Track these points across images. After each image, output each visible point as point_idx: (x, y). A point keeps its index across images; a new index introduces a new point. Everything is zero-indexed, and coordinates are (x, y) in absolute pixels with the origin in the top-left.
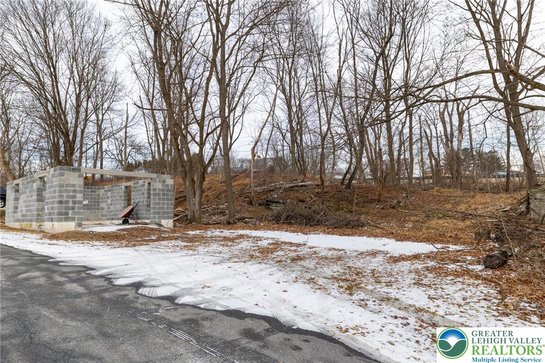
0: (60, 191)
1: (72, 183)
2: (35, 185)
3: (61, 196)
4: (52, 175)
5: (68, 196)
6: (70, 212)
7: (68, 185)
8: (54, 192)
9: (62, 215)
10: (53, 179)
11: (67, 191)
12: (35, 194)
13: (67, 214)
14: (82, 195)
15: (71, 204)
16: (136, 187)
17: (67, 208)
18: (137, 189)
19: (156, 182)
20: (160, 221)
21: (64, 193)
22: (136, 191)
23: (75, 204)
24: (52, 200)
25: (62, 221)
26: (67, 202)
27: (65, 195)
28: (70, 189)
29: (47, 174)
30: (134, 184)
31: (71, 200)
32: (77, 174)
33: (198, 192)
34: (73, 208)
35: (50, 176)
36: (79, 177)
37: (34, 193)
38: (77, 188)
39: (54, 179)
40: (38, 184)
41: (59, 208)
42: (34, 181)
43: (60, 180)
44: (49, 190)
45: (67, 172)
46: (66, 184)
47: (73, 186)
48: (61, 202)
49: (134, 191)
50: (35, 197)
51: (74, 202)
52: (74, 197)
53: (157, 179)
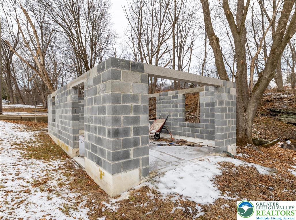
0: (115, 111)
1: (132, 92)
2: (69, 97)
3: (116, 121)
4: (95, 79)
5: (127, 120)
6: (132, 150)
7: (126, 98)
8: (102, 110)
9: (119, 159)
10: (97, 86)
11: (126, 109)
12: (70, 109)
13: (126, 155)
14: (148, 115)
15: (132, 136)
16: (164, 99)
17: (127, 144)
18: (165, 101)
19: (223, 92)
20: (227, 148)
21: (120, 113)
22: (163, 103)
23: (138, 134)
24: (98, 125)
25: (119, 172)
26: (126, 132)
27: (122, 117)
28: (129, 104)
29: (85, 81)
30: (160, 95)
31: (132, 127)
32: (138, 75)
33: (254, 104)
34: (136, 143)
35: (91, 82)
36: (142, 81)
37: (68, 109)
38: (140, 104)
39: (101, 86)
40: (73, 96)
41: (115, 146)
42: (68, 93)
43: (113, 87)
44: (90, 107)
45: (125, 70)
46: (124, 96)
47: (135, 98)
48: (116, 133)
49: (160, 103)
50: (70, 114)
51: (137, 131)
52: (136, 120)
53: (224, 87)
